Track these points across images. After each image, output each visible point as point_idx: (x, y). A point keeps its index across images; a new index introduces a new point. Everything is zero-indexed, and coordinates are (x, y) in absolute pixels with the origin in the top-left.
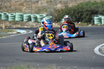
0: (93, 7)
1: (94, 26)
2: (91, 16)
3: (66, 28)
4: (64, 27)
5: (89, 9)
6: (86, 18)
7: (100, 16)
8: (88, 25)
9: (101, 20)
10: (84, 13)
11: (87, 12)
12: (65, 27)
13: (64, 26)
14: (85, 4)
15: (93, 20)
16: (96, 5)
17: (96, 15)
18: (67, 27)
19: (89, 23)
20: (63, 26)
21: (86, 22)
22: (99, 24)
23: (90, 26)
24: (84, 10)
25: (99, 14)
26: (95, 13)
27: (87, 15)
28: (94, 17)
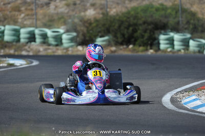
0: (157, 16)
1: (159, 53)
2: (154, 33)
5: (149, 20)
6: (143, 36)
7: (172, 34)
8: (147, 50)
9: (173, 40)
10: (140, 28)
11: (146, 25)
14: (142, 10)
15: (156, 41)
16: (163, 12)
17: (163, 32)
19: (149, 47)
21: (144, 46)
22: (169, 50)
23: (152, 53)
24: (140, 22)
25: (170, 30)
26: (162, 27)
27: (145, 31)
28: (159, 35)
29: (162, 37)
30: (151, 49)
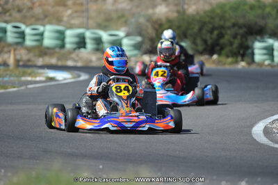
0: (251, 17)
1: (253, 67)
2: (246, 40)
3: (162, 76)
4: (157, 72)
5: (241, 21)
6: (231, 44)
7: (270, 41)
8: (237, 62)
9: (273, 50)
10: (229, 32)
11: (236, 28)
12: (160, 73)
13: (157, 69)
14: (231, 8)
15: (250, 51)
16: (259, 12)
17: (258, 38)
18: (165, 73)
19: (239, 58)
20: (154, 72)
21: (232, 56)
22: (267, 62)
23: (243, 66)
24: (228, 24)
25: (268, 36)
26: (258, 31)
27: (235, 37)
28: (253, 42)
29: (258, 45)
30: (243, 60)
